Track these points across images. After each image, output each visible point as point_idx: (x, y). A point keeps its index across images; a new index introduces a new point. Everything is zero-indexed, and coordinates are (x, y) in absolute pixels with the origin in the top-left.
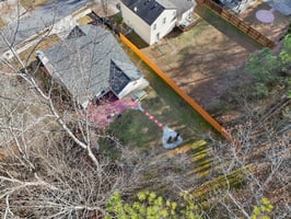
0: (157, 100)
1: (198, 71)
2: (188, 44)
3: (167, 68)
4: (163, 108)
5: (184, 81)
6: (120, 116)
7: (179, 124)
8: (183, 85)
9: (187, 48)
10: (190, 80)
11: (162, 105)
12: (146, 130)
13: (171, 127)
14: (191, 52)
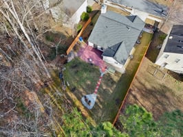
0: (113, 82)
1: (154, 105)
2: (174, 90)
3: (143, 81)
4: (109, 89)
5: (138, 97)
6: (92, 64)
7: (101, 103)
8: (135, 97)
9: (169, 90)
10: (141, 100)
11: (111, 87)
12: (89, 82)
13: (97, 98)
14: (168, 94)
